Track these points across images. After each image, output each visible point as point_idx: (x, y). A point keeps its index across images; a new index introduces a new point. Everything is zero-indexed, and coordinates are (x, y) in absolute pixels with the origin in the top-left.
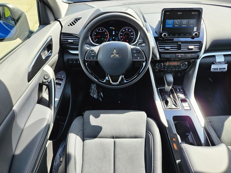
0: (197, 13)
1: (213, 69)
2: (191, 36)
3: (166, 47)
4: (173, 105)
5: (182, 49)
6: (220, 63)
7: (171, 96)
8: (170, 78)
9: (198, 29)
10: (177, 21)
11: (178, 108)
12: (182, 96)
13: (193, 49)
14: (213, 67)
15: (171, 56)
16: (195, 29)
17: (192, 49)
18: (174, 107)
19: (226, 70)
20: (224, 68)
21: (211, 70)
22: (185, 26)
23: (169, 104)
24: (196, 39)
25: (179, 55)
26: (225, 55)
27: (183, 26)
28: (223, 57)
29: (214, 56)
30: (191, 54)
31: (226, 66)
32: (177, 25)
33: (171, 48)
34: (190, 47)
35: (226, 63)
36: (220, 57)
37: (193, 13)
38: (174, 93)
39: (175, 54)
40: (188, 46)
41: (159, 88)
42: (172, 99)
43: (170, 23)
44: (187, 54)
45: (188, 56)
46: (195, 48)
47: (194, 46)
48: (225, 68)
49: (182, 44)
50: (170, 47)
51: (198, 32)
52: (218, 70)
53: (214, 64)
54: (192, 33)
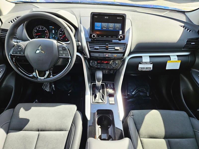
0: (122, 18)
1: (140, 68)
2: (117, 38)
3: (95, 47)
4: (100, 99)
5: (109, 49)
6: (146, 63)
7: (101, 91)
8: (100, 75)
9: (123, 32)
10: (105, 25)
11: (104, 102)
12: (111, 91)
13: (119, 50)
14: (140, 66)
15: (99, 55)
16: (121, 32)
17: (117, 50)
18: (100, 101)
19: (152, 69)
20: (149, 68)
21: (139, 69)
22: (112, 29)
23: (97, 98)
24: (122, 41)
25: (106, 55)
26: (150, 57)
27: (110, 29)
28: (149, 58)
29: (141, 57)
30: (117, 54)
31: (151, 66)
32: (105, 27)
33: (100, 48)
34: (116, 48)
35: (151, 63)
36: (146, 58)
37: (118, 18)
38: (104, 89)
39: (103, 54)
40: (114, 47)
41: (92, 84)
42: (100, 94)
43: (98, 25)
44: (114, 54)
45: (114, 56)
46: (120, 49)
47: (120, 47)
48: (151, 68)
49: (109, 45)
50: (98, 47)
51: (123, 36)
52: (145, 69)
53: (141, 64)
54: (118, 36)
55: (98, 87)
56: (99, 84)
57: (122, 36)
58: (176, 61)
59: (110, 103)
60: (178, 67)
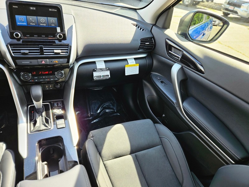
0: (56, 11)
1: (96, 77)
2: (55, 38)
3: (22, 51)
4: (43, 125)
5: (45, 54)
6: (102, 70)
7: (44, 114)
9: (62, 29)
10: (32, 18)
11: (49, 128)
12: (59, 112)
13: (61, 54)
14: (95, 74)
15: (31, 62)
16: (59, 30)
17: (59, 54)
18: (43, 127)
19: (110, 77)
20: (107, 75)
21: (94, 78)
22: (45, 25)
23: (38, 124)
24: (64, 42)
25: (42, 61)
26: (105, 61)
27: (41, 25)
28: (104, 63)
29: (94, 63)
30: (58, 60)
31: (108, 73)
32: (33, 23)
33: (30, 52)
34: (55, 51)
35: (109, 69)
36: (100, 63)
37: (50, 10)
38: (49, 110)
39: (36, 60)
40: (53, 50)
41: (29, 106)
42: (43, 118)
44: (53, 60)
45: (55, 62)
46: (62, 52)
47: (61, 50)
48: (108, 75)
49: (44, 47)
50: (27, 52)
52: (102, 78)
53: (95, 71)
54: (56, 34)
55: (39, 109)
56: (38, 104)
57: (61, 35)
58: (134, 65)
59: (58, 127)
60: (137, 72)
